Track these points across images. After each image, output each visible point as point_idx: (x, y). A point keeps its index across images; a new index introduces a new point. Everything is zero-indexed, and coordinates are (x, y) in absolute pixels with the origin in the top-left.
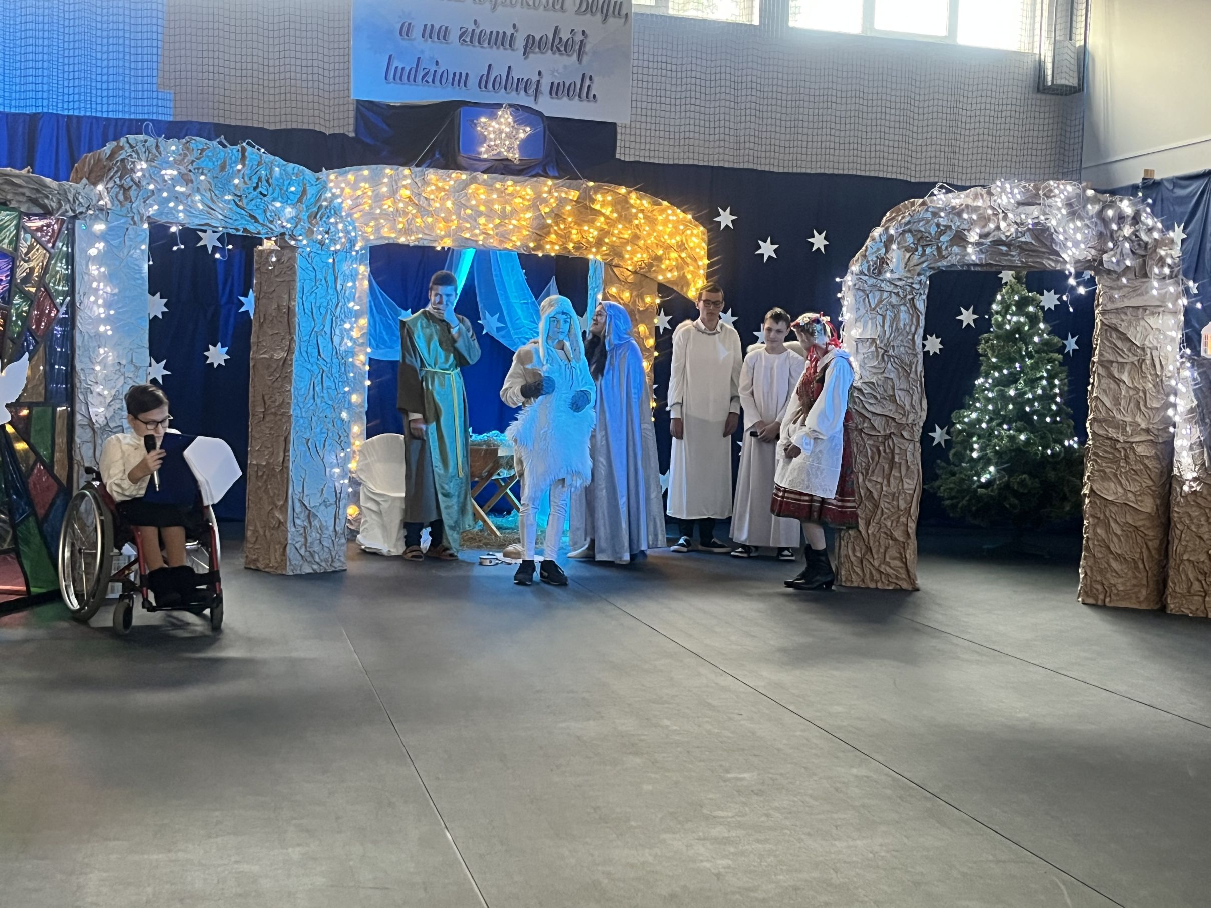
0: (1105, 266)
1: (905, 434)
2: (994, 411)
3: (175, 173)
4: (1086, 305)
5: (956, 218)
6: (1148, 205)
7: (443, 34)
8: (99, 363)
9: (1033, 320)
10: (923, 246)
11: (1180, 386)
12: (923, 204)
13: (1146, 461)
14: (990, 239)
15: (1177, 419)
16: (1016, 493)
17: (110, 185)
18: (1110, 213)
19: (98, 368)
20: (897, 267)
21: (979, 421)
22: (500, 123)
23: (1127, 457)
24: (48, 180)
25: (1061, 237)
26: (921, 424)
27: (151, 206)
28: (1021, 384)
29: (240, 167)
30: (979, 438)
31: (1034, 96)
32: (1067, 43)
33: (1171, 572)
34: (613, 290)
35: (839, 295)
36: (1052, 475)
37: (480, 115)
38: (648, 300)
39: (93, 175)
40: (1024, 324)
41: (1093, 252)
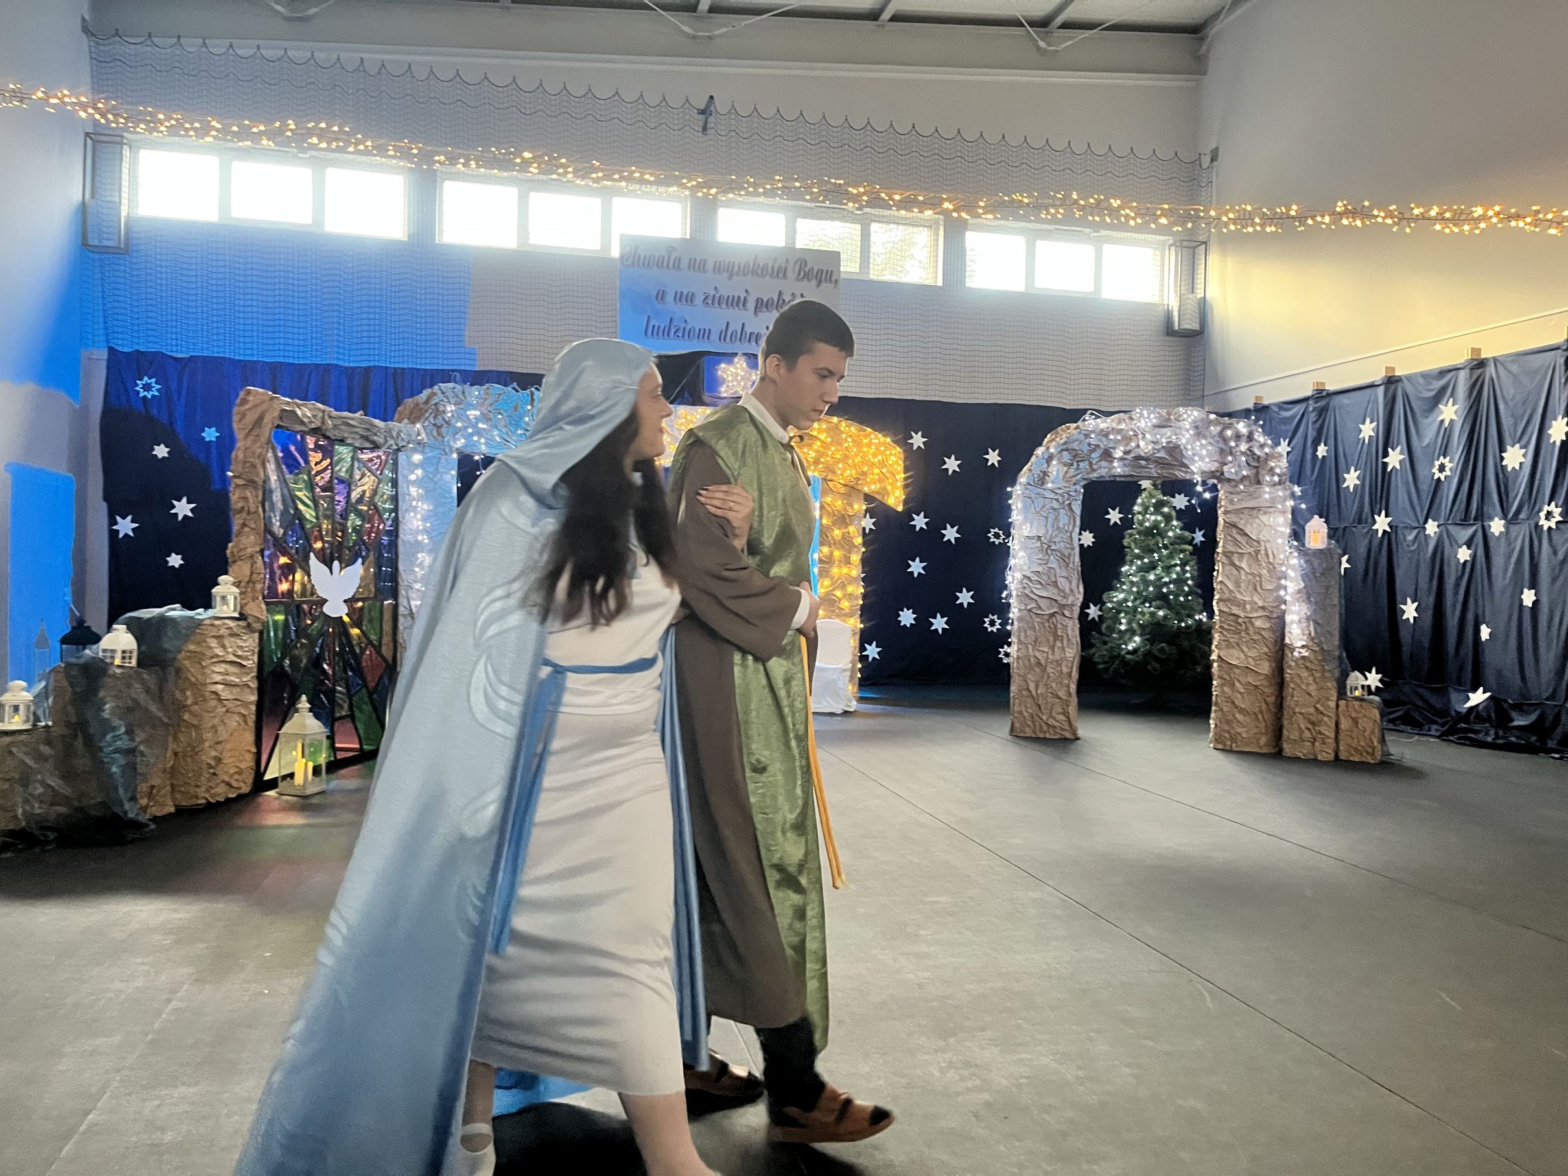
0: (1226, 475)
1: (1067, 613)
2: (1138, 592)
3: (478, 413)
4: (1211, 508)
5: (1104, 439)
6: (1262, 427)
7: (690, 299)
8: (418, 566)
9: (1168, 518)
10: (1078, 462)
11: (1289, 571)
12: (1077, 428)
13: (1263, 633)
14: (1132, 455)
15: (1288, 598)
16: (1157, 659)
17: (427, 423)
18: (1229, 433)
19: (417, 569)
20: (1057, 477)
21: (1126, 600)
22: (737, 368)
23: (1247, 629)
24: (377, 422)
25: (1190, 453)
26: (1079, 605)
27: (459, 440)
28: (1159, 570)
29: (529, 407)
30: (1127, 613)
31: (1165, 338)
32: (1190, 296)
33: (1285, 723)
34: (829, 499)
35: (1010, 502)
36: (1186, 644)
37: (719, 363)
38: (856, 507)
39: (412, 417)
40: (1160, 522)
41: (1216, 465)
